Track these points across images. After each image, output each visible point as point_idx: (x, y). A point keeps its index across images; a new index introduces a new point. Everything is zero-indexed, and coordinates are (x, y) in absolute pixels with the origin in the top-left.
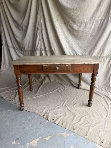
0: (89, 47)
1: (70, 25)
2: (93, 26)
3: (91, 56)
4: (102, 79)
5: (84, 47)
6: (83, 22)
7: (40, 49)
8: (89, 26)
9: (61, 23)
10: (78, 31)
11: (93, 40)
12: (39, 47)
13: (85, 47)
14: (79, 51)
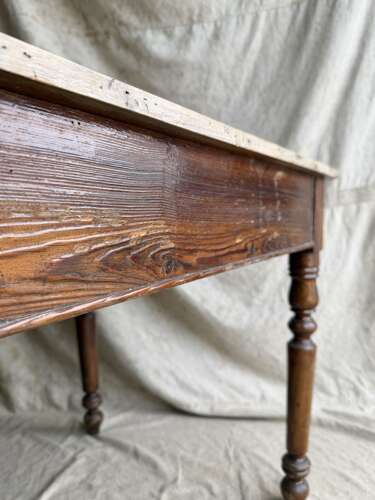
1: (125, 34)
2: (259, 36)
4: (350, 332)
6: (200, 15)
8: (235, 36)
9: (69, 32)
11: (266, 112)
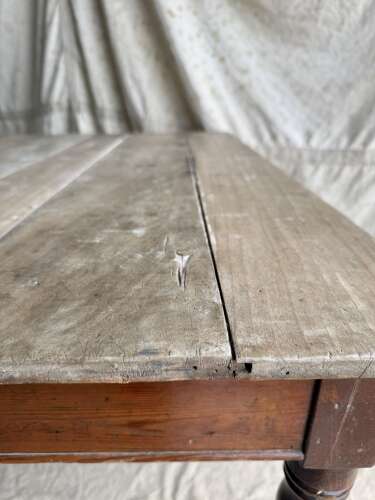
0: (349, 86)
12: (61, 94)
13: (326, 89)
14: (288, 115)
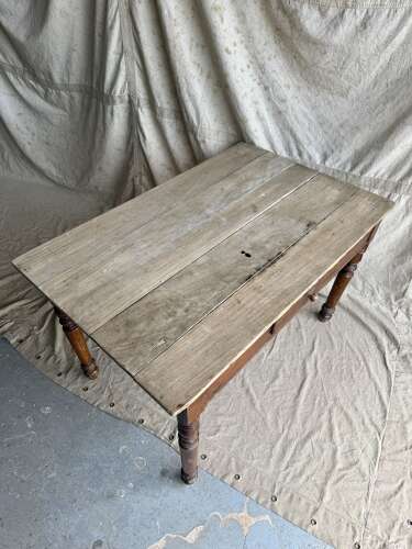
0: (357, 128)
3: (362, 173)
5: (336, 124)
7: (127, 98)
10: (323, 44)
12: (122, 91)
13: (341, 126)
14: (312, 139)
